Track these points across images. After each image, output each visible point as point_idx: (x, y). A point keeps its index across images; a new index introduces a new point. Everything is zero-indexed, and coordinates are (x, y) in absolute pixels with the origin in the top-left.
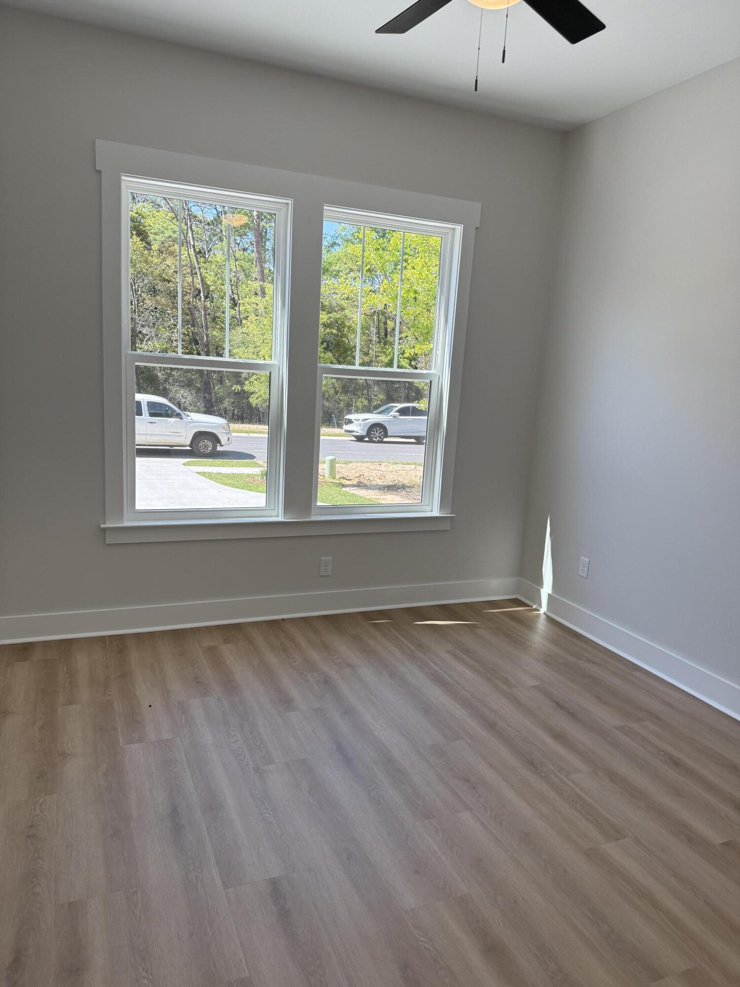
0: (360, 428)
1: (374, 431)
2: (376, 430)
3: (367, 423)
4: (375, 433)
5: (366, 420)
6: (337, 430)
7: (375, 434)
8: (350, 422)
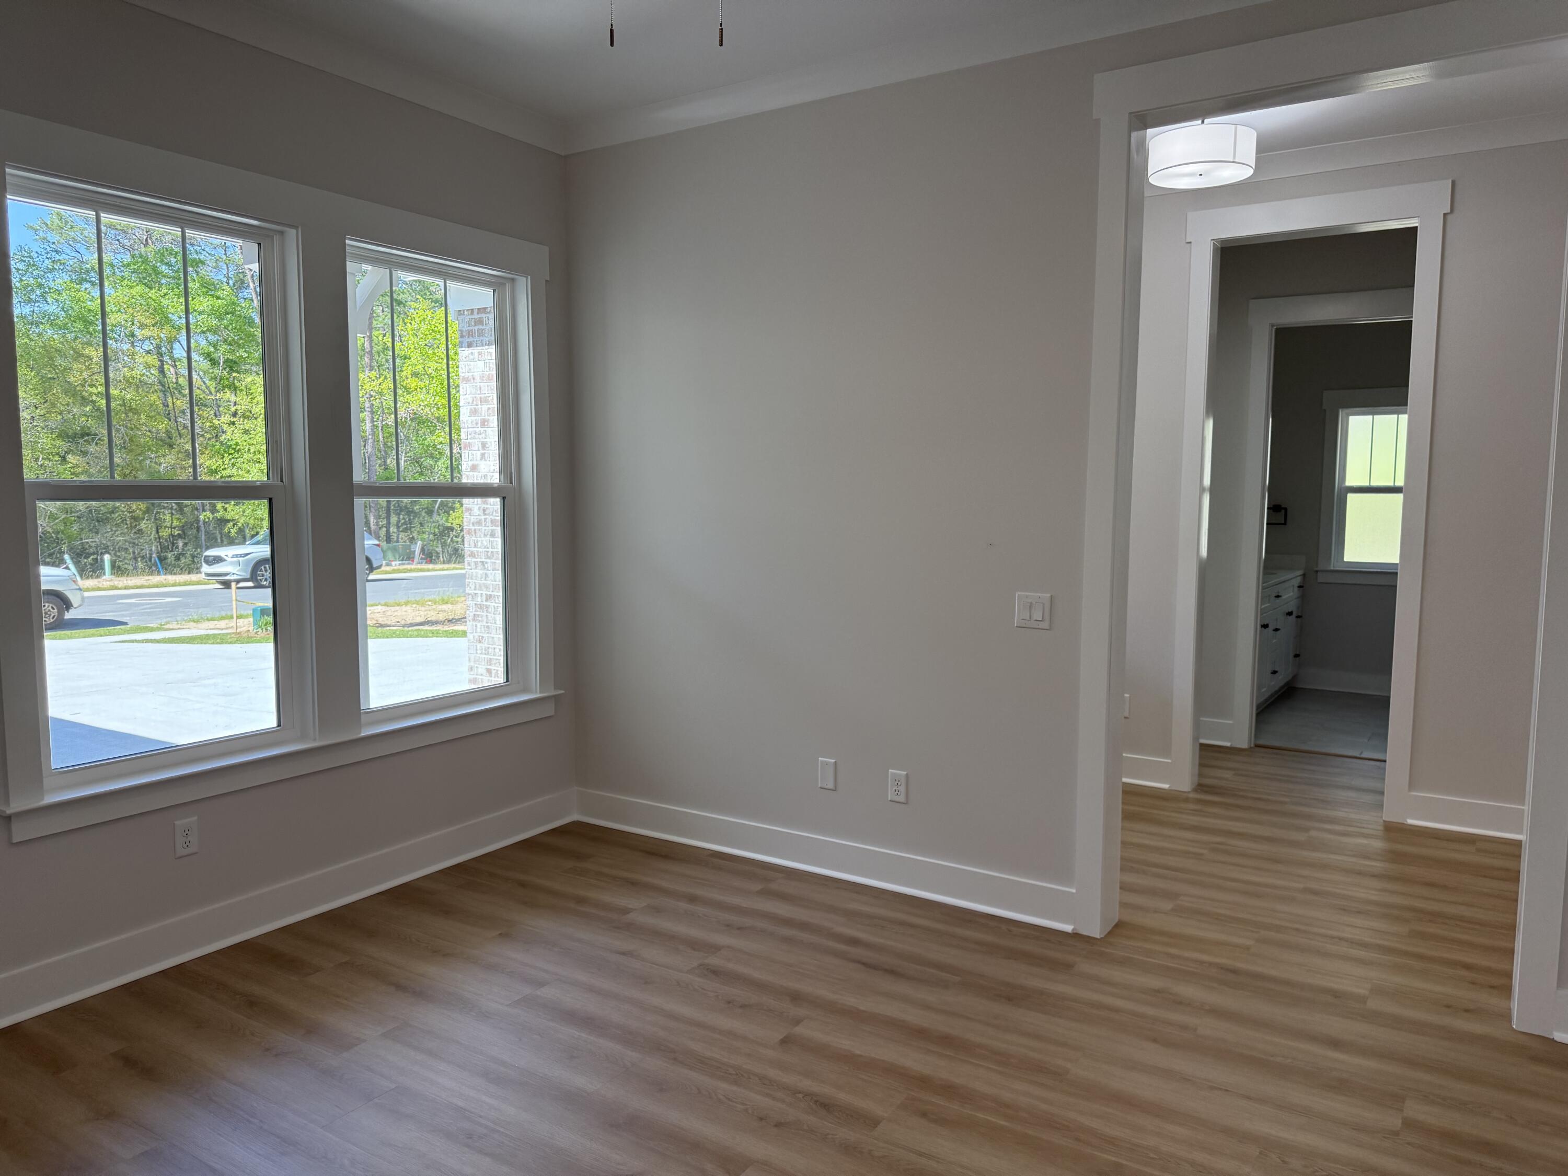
0: (239, 568)
1: (261, 570)
2: (265, 568)
3: (249, 560)
4: (264, 573)
5: (247, 554)
6: (194, 577)
7: (263, 575)
8: (218, 560)
